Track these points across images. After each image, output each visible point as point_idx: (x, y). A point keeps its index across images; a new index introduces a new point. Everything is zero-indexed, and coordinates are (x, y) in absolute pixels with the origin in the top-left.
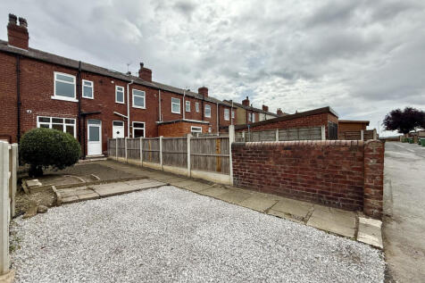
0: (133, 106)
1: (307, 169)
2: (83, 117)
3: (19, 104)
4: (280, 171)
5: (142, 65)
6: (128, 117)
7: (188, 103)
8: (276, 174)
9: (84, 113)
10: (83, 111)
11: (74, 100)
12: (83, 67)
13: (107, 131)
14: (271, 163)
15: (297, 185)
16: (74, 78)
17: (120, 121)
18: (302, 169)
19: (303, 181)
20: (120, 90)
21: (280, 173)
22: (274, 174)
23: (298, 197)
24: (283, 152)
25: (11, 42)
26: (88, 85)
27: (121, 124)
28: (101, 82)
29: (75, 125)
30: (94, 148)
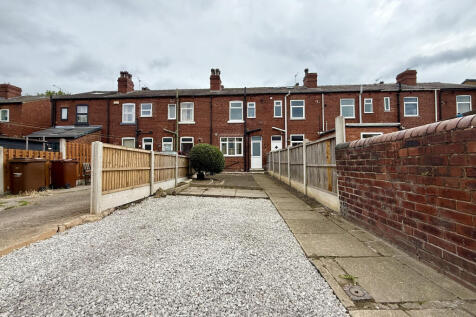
0: (292, 118)
1: (461, 195)
2: (248, 135)
3: (211, 130)
4: (400, 195)
5: (306, 71)
6: (286, 131)
7: (369, 102)
8: (395, 202)
9: (248, 131)
10: (248, 130)
11: (242, 121)
12: (248, 92)
13: (267, 146)
14: (385, 176)
15: (437, 232)
16: (242, 102)
17: (278, 136)
18: (444, 193)
19: (450, 226)
20: (277, 104)
21: (400, 200)
22: (391, 201)
23: (441, 264)
24: (402, 152)
25: (212, 88)
26: (252, 106)
27: (279, 139)
28: (261, 101)
29: (242, 143)
30: (256, 162)
